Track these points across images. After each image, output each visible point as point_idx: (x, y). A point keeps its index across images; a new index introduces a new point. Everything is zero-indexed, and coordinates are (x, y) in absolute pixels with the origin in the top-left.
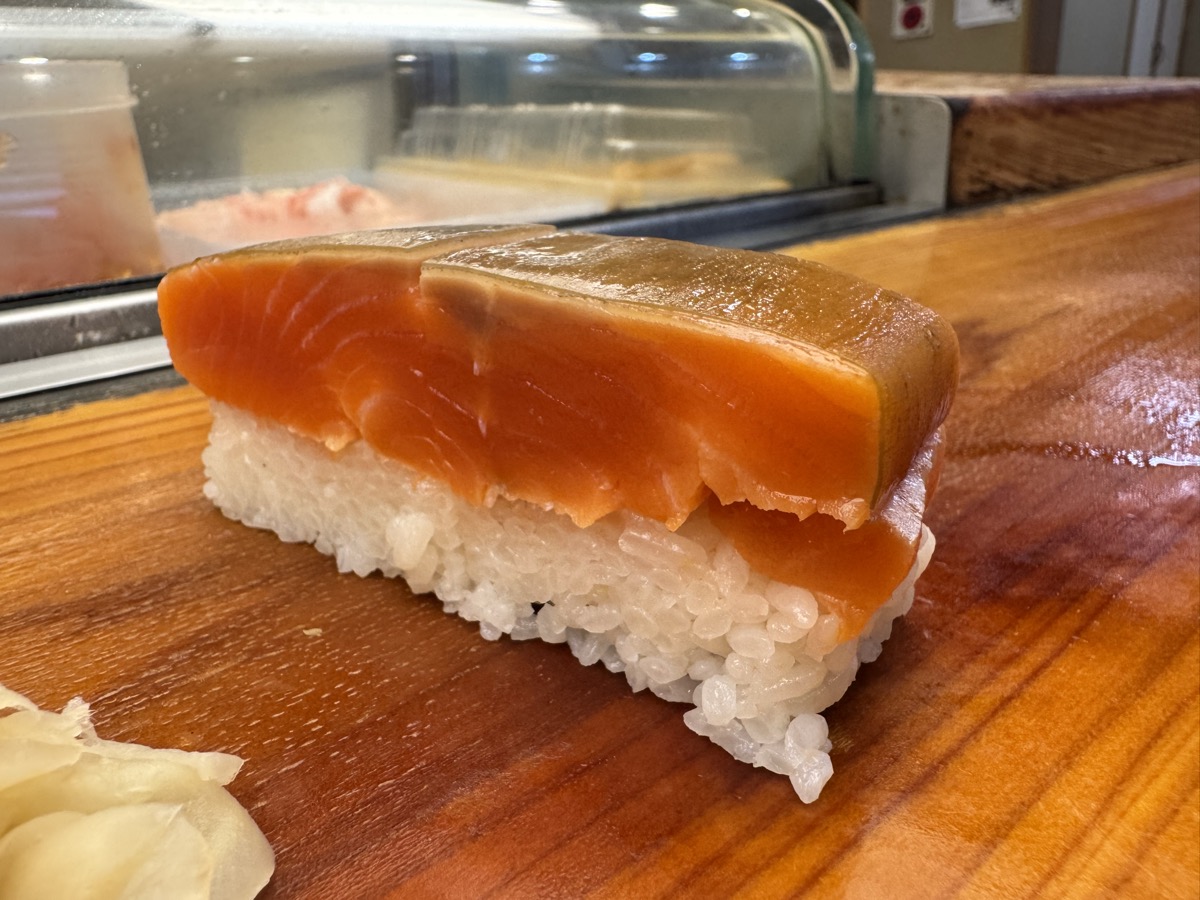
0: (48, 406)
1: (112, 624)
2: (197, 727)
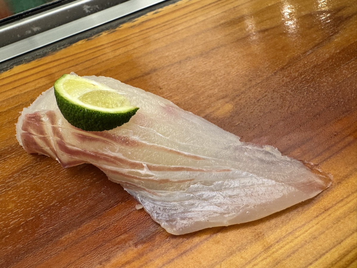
2: (14, 202)
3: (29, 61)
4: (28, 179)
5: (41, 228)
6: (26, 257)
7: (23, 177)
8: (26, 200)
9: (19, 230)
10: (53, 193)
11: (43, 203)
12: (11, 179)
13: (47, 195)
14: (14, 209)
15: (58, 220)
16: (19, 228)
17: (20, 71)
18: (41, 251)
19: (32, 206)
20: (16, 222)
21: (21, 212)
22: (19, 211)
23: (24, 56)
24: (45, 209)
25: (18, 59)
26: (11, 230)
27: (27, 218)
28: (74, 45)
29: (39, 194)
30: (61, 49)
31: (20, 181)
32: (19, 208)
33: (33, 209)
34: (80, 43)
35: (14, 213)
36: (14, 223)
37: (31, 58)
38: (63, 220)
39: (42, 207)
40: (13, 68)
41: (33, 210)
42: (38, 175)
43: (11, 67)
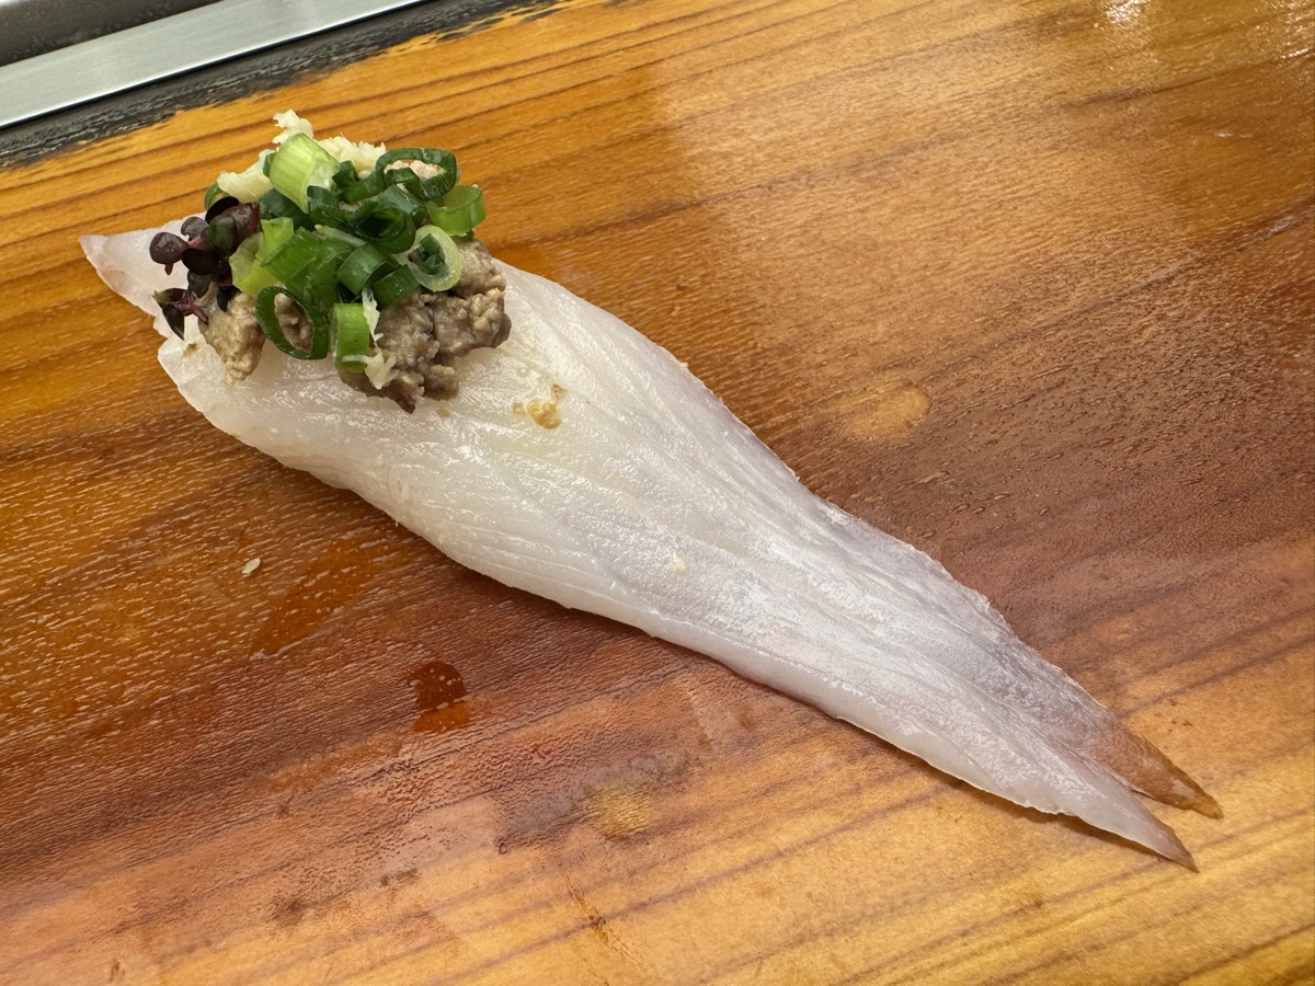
0: (152, 111)
1: (119, 474)
2: (140, 621)
3: (229, 97)
4: (189, 551)
5: (216, 726)
6: (165, 813)
7: (176, 542)
8: (177, 625)
9: (149, 719)
10: (263, 616)
11: (231, 643)
12: (139, 543)
13: (246, 620)
14: (140, 646)
15: (272, 711)
16: (149, 713)
17: (196, 134)
18: (209, 803)
19: (194, 648)
20: (142, 691)
21: (159, 660)
22: (152, 656)
23: (214, 74)
24: (234, 668)
25: (193, 80)
26: (126, 714)
27: (176, 685)
28: (393, 51)
29: (219, 612)
30: (347, 62)
31: (166, 556)
32: (154, 648)
33: (196, 657)
34: (416, 45)
35: (137, 661)
36: (136, 694)
37: (239, 86)
38: (284, 715)
39: (225, 657)
40: (172, 115)
41: (198, 661)
42: (225, 543)
43: (166, 112)
